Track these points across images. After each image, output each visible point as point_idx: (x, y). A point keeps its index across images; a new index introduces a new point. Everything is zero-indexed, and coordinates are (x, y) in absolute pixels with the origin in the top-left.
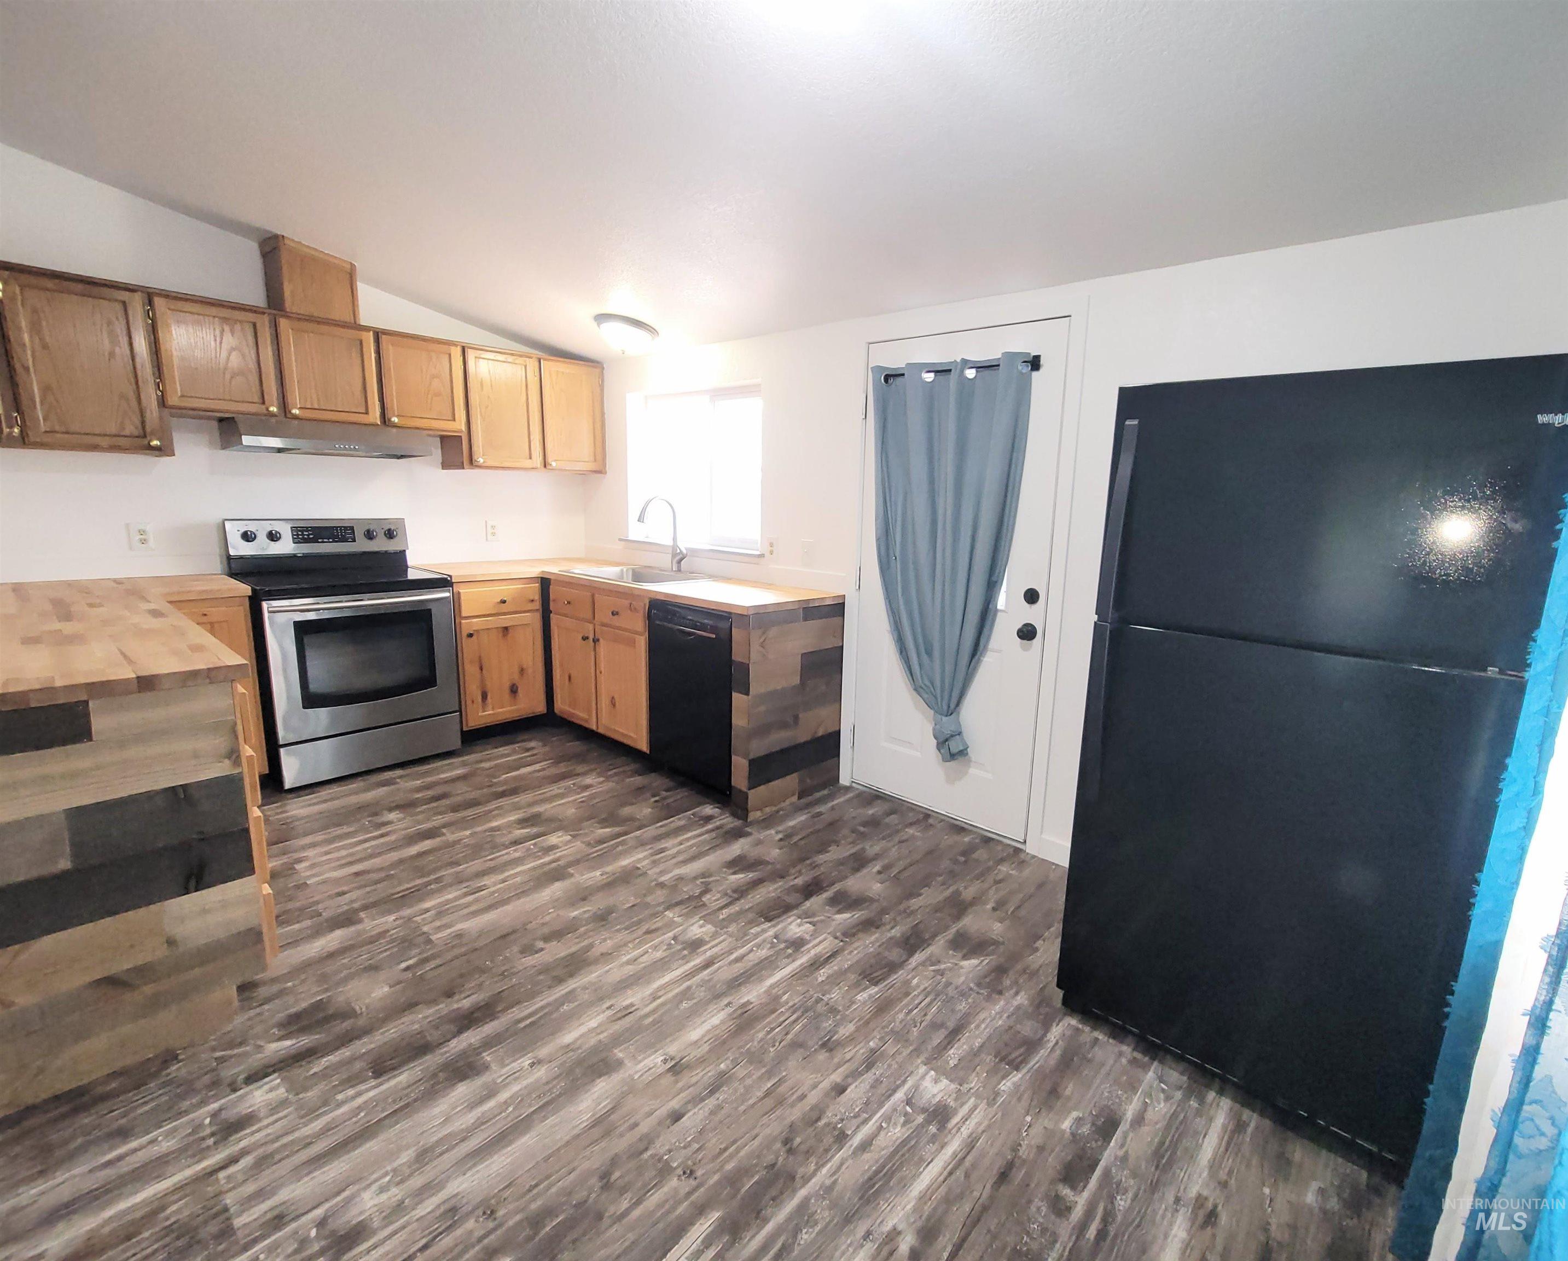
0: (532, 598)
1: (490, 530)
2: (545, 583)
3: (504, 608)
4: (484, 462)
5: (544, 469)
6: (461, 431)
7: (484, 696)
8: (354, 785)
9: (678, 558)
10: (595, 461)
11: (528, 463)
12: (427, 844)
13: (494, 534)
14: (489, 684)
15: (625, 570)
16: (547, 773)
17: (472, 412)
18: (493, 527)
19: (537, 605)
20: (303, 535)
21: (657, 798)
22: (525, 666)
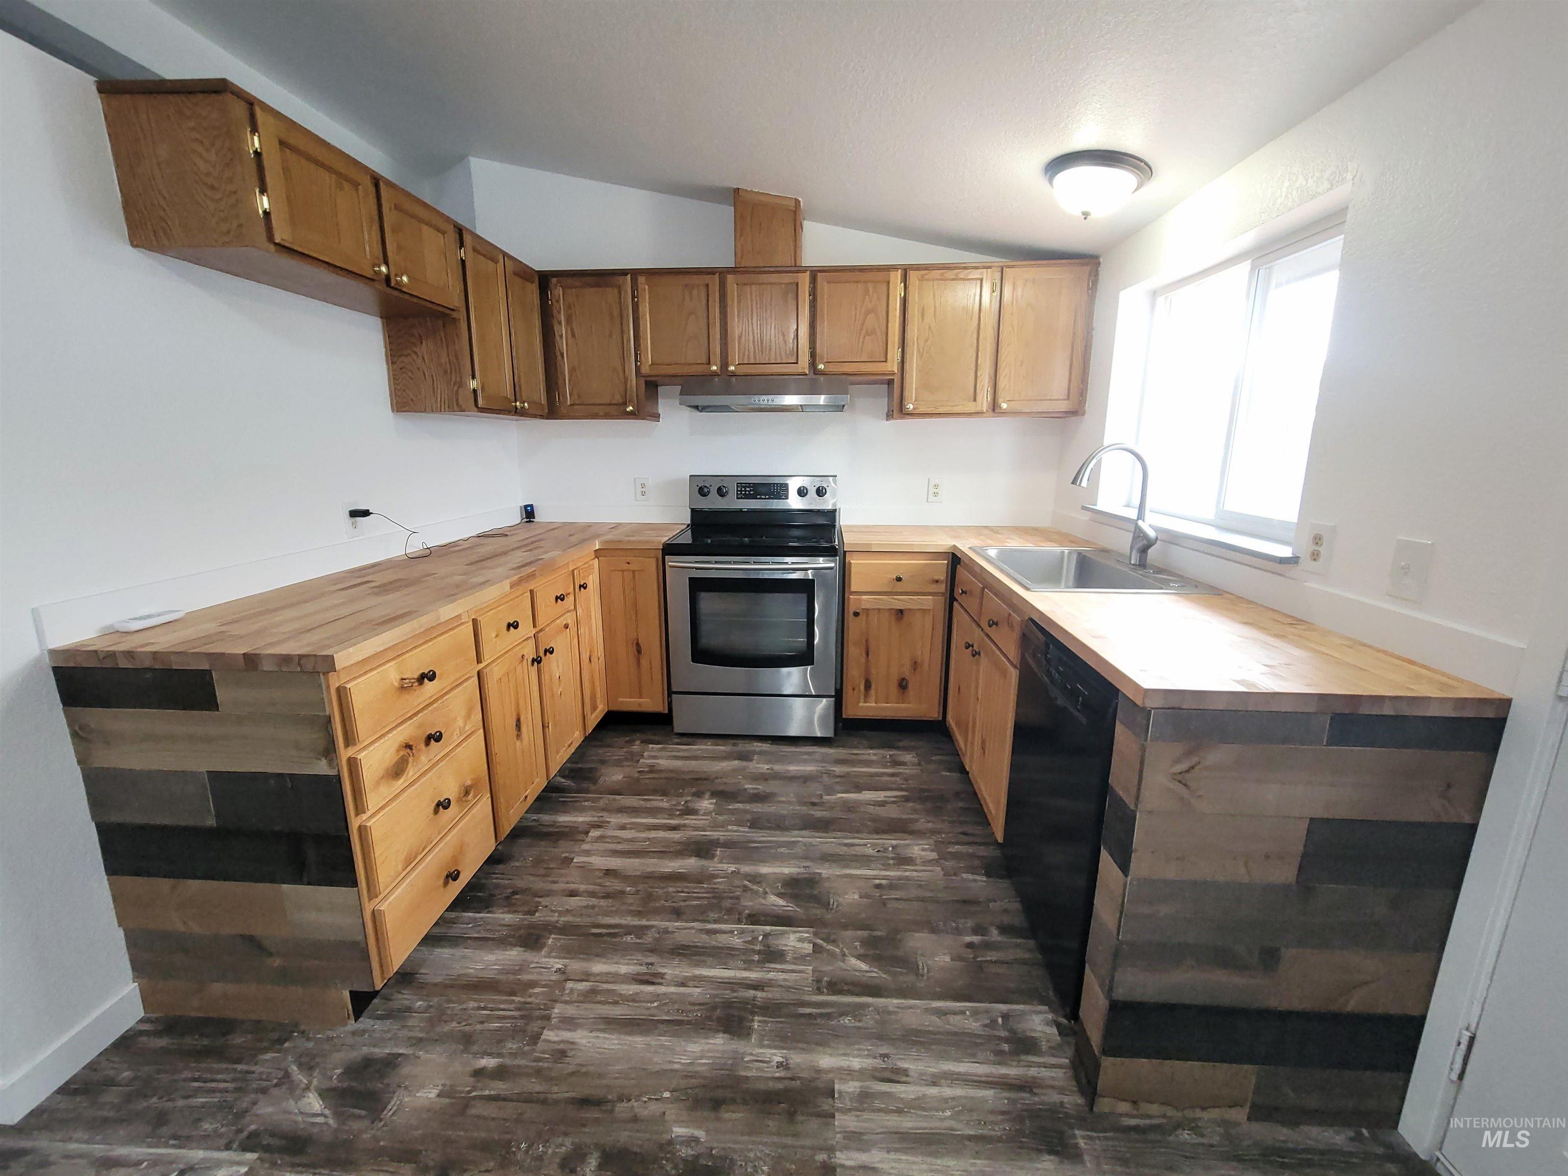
0: (936, 578)
1: (932, 490)
2: (955, 560)
3: (900, 587)
4: (914, 408)
5: (992, 414)
6: (894, 374)
7: (868, 686)
8: (722, 748)
9: (1140, 544)
10: (1068, 398)
11: (971, 407)
12: (690, 864)
13: (936, 494)
14: (873, 671)
15: (1067, 551)
16: (881, 812)
17: (908, 350)
18: (936, 486)
19: (942, 588)
20: (745, 491)
21: (976, 939)
22: (919, 661)
